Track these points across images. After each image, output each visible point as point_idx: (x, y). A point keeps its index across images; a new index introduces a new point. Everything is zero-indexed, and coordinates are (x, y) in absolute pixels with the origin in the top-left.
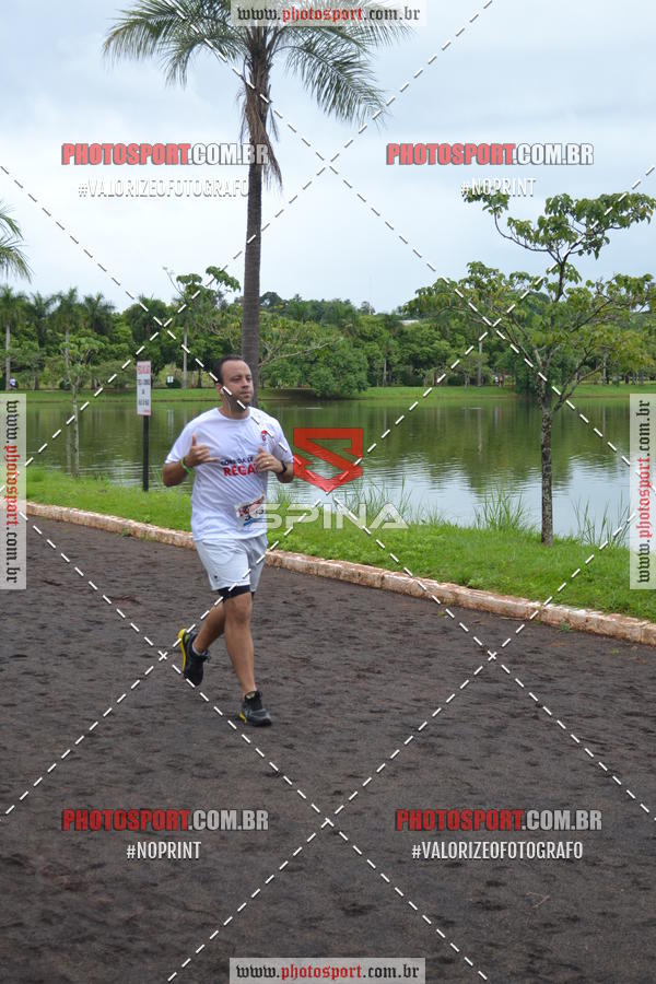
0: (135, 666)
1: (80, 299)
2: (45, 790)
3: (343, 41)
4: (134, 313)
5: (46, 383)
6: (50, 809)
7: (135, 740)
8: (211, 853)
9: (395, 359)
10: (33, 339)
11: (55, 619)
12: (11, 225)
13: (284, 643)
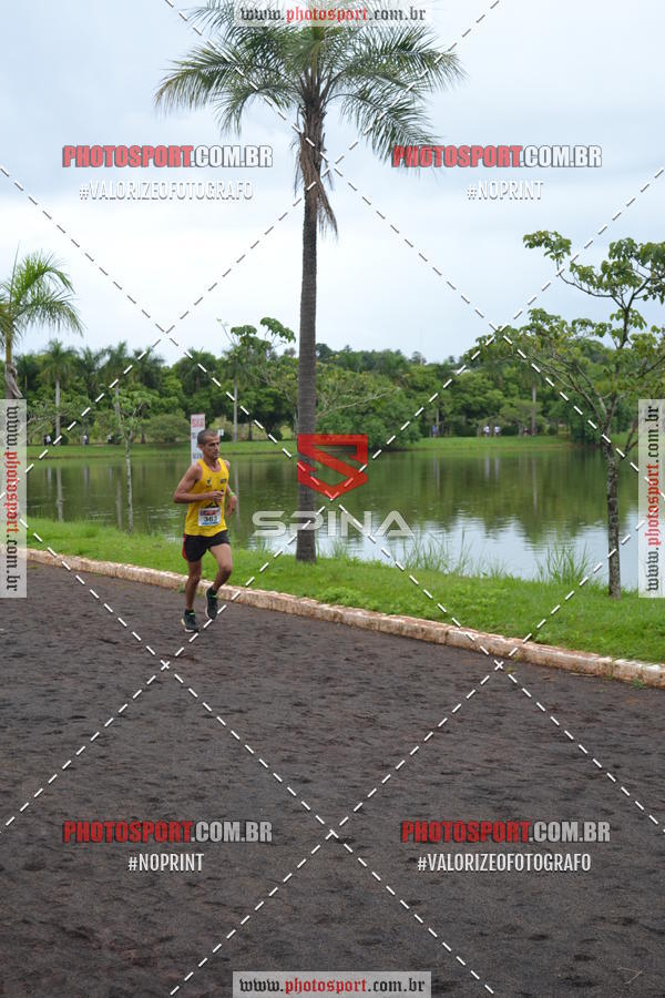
0: (196, 727)
1: (130, 353)
2: (109, 858)
3: (398, 88)
4: (184, 367)
5: (96, 438)
6: (115, 878)
7: (200, 804)
8: (282, 925)
9: (448, 409)
10: (83, 393)
11: (112, 679)
12: (63, 278)
13: (349, 702)
